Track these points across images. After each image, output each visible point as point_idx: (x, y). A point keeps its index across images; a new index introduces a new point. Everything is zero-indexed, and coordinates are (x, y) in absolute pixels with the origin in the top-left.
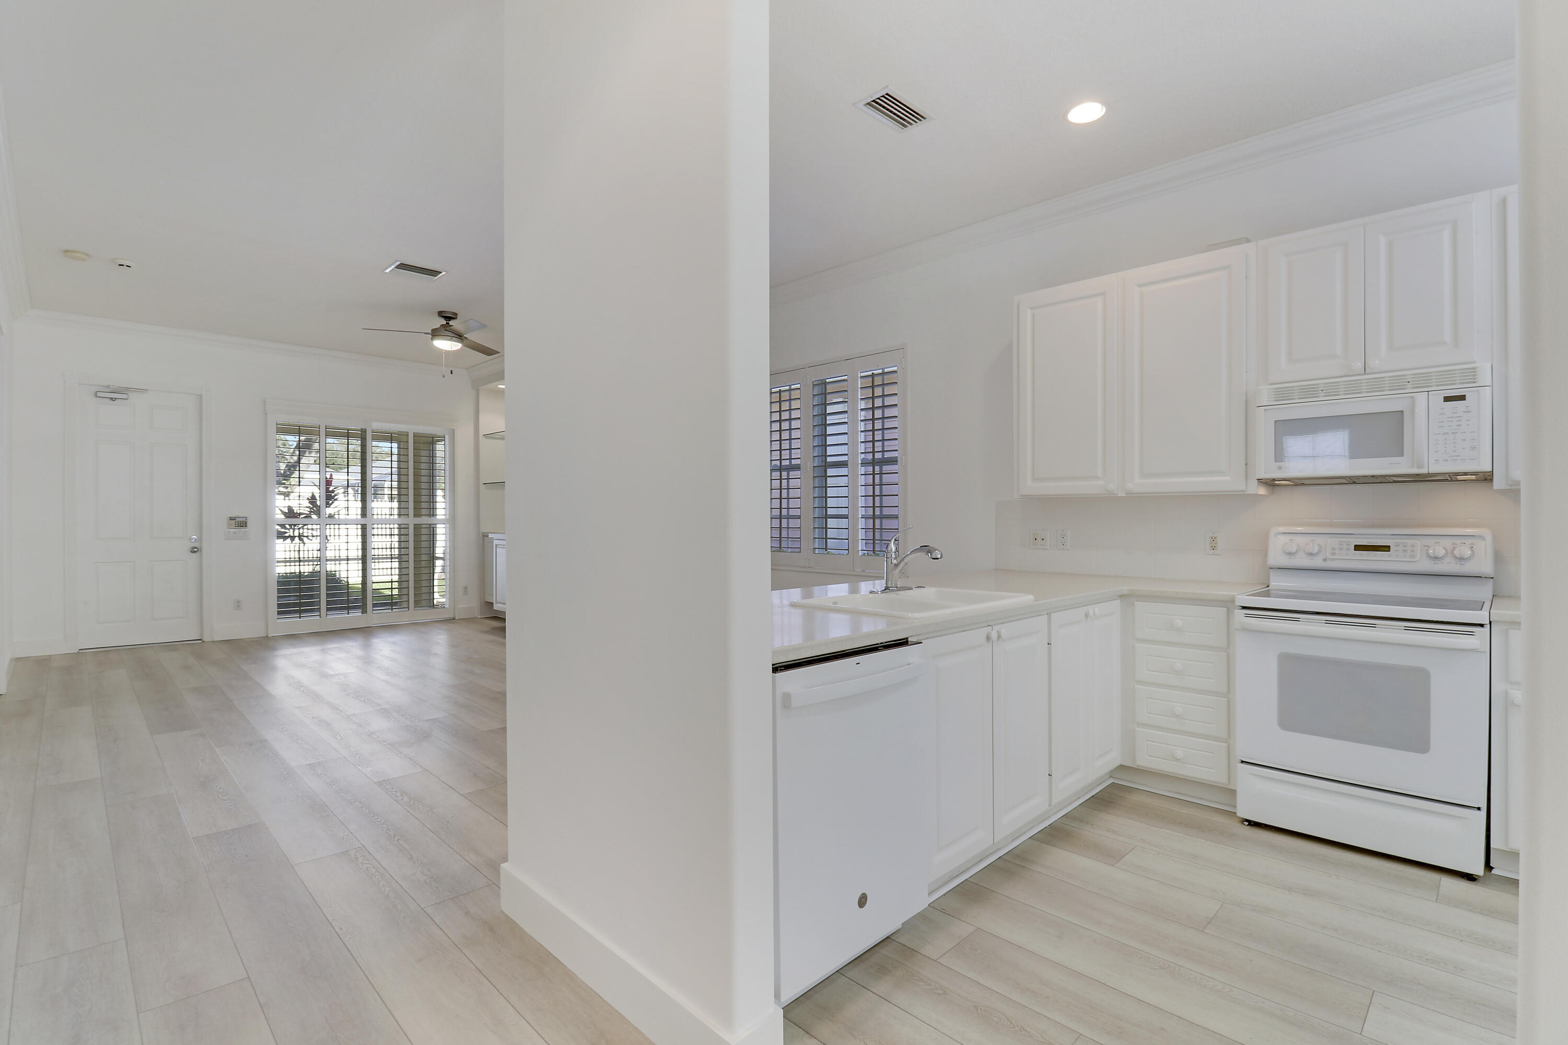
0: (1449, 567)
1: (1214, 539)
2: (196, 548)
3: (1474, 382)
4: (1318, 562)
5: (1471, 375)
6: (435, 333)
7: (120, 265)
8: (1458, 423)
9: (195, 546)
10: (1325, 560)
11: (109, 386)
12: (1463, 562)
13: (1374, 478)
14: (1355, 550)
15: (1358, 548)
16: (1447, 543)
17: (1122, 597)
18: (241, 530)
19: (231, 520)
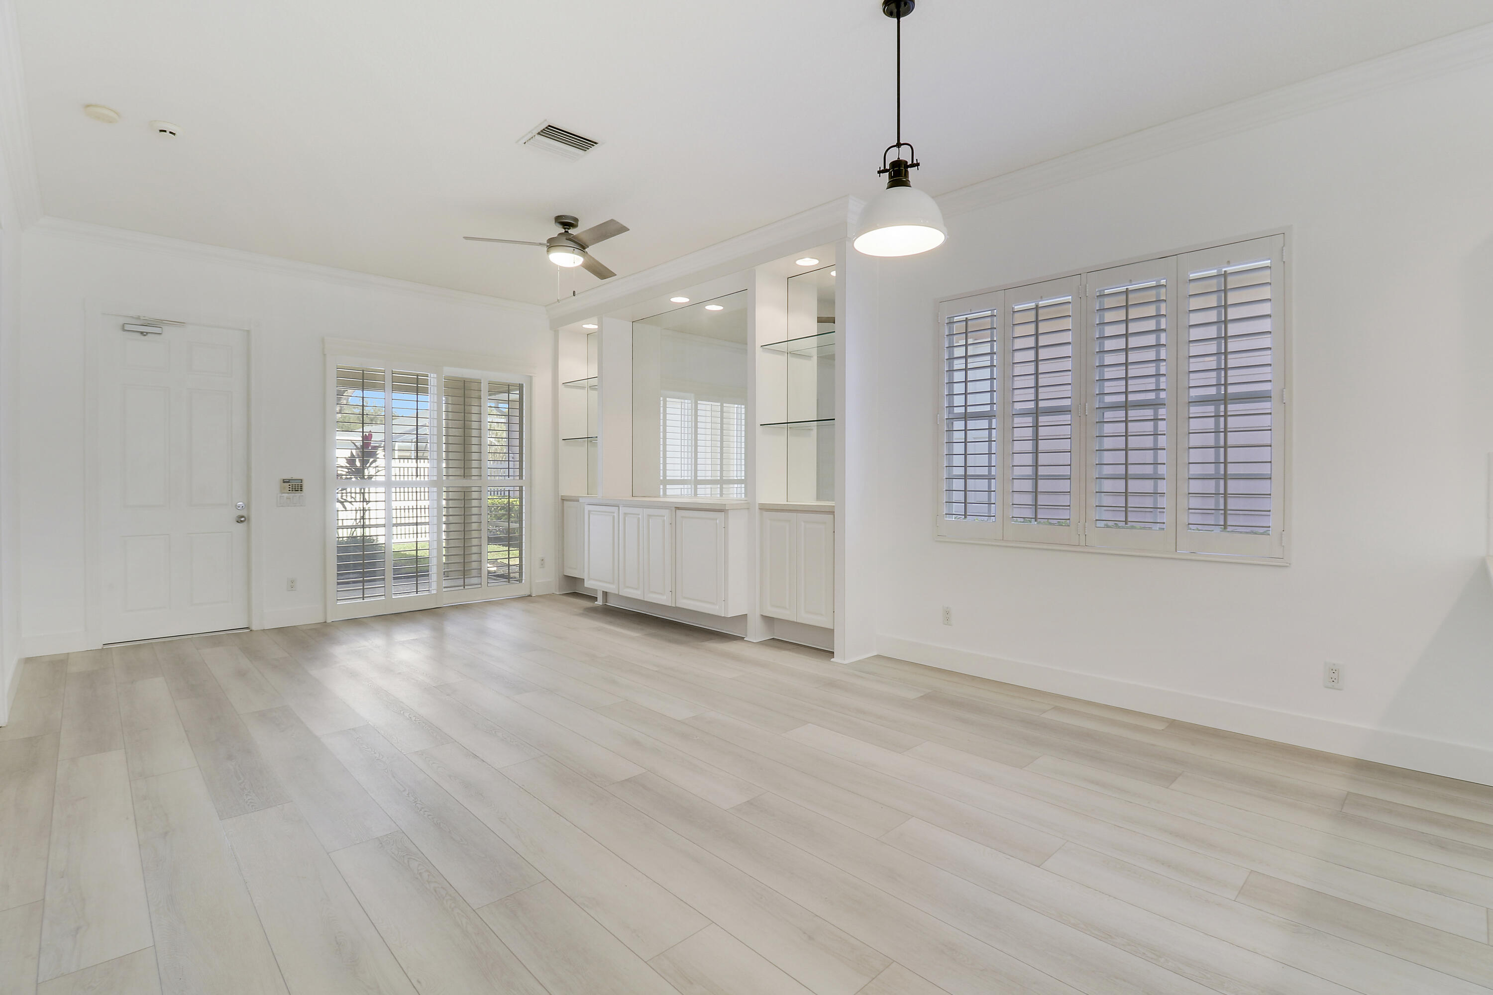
2: (242, 517)
6: (552, 244)
7: (161, 131)
9: (242, 514)
11: (138, 318)
18: (296, 494)
19: (284, 482)
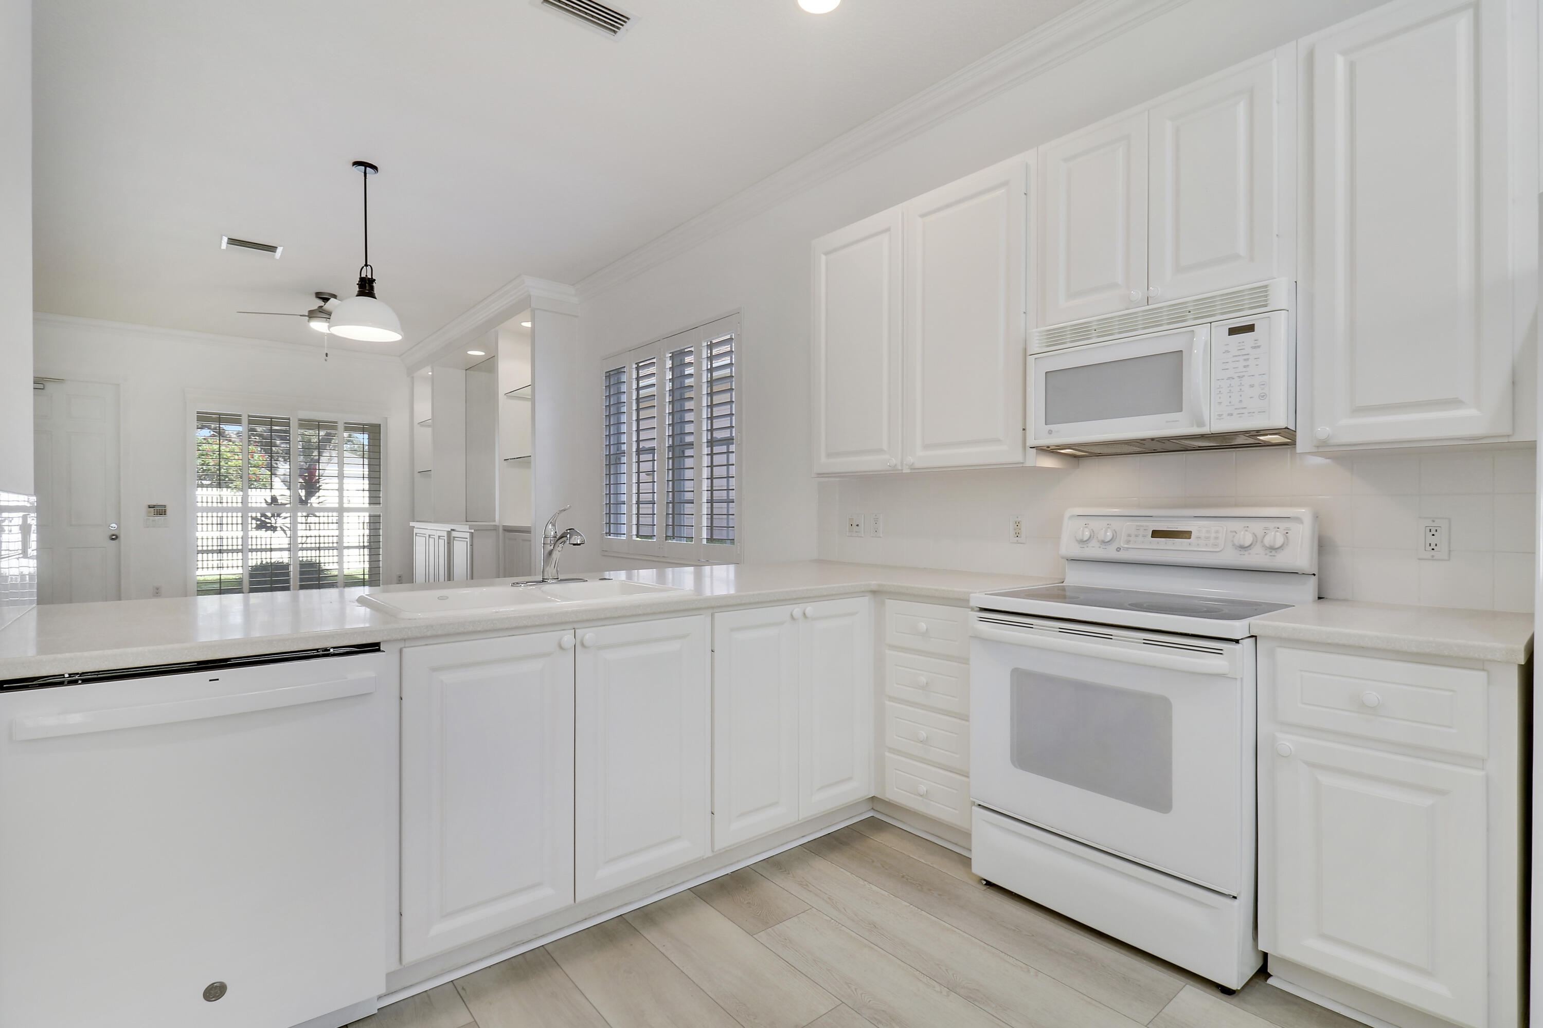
0: (1256, 559)
1: (1018, 524)
2: (113, 535)
3: (1266, 306)
4: (1110, 553)
5: (1260, 296)
6: (312, 315)
8: (1245, 363)
9: (114, 533)
10: (1118, 549)
12: (1273, 553)
13: (1154, 441)
14: (1152, 537)
15: (1156, 534)
16: (1257, 527)
17: (874, 592)
18: (160, 518)
19: (150, 507)
